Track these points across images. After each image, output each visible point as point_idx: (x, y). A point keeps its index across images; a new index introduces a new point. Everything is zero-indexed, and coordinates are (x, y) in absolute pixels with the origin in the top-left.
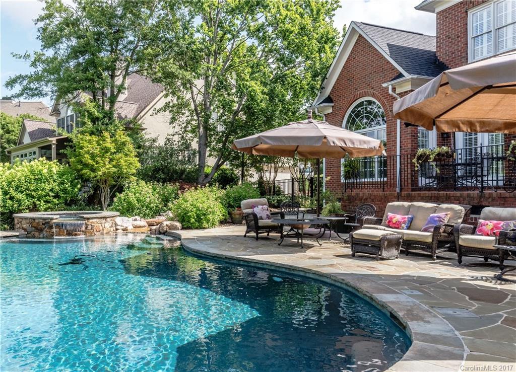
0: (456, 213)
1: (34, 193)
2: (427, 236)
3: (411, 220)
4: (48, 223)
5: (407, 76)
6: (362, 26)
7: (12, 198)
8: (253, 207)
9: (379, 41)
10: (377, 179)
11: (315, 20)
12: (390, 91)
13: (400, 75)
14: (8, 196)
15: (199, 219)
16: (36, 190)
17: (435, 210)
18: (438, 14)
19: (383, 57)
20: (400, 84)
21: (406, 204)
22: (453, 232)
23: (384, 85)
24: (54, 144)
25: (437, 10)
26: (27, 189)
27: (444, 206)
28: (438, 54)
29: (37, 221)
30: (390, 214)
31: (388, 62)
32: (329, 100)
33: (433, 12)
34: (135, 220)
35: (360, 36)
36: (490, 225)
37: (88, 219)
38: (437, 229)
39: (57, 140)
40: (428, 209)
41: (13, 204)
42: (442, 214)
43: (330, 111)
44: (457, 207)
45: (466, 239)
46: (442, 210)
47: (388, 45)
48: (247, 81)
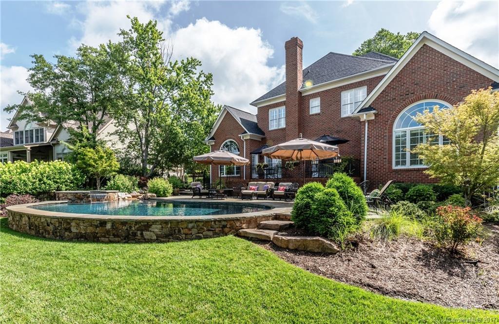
0: (272, 185)
1: (58, 180)
2: (264, 192)
3: (258, 188)
4: (87, 195)
5: (249, 133)
6: (229, 108)
7: (44, 183)
8: (196, 185)
9: (236, 116)
10: (235, 175)
11: (205, 100)
12: (242, 138)
13: (245, 132)
14: (42, 182)
15: (164, 193)
16: (60, 179)
17: (265, 184)
18: (258, 108)
19: (239, 124)
20: (245, 136)
21: (256, 183)
22: (272, 191)
23: (239, 135)
24: (28, 150)
25: (259, 106)
26: (54, 178)
27: (268, 183)
28: (258, 124)
29: (79, 194)
30: (251, 187)
31: (240, 126)
32: (213, 138)
33: (256, 106)
34: (126, 194)
35: (228, 111)
36: (282, 187)
37: (108, 193)
38: (267, 190)
39: (31, 148)
40: (263, 184)
41: (46, 187)
42: (268, 185)
43: (214, 143)
44: (272, 183)
45: (276, 192)
46: (268, 184)
47: (240, 118)
48: (175, 126)
